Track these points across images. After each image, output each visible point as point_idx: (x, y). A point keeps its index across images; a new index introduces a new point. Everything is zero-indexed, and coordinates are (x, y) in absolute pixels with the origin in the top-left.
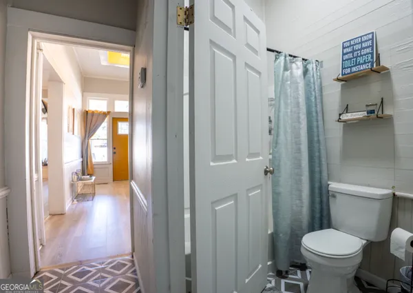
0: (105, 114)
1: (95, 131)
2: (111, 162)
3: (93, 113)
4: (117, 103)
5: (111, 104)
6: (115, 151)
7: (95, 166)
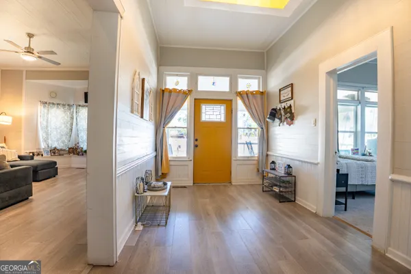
0: (186, 94)
1: (172, 116)
2: (192, 158)
3: (170, 91)
4: (201, 79)
5: (193, 81)
6: (196, 143)
7: (172, 163)
